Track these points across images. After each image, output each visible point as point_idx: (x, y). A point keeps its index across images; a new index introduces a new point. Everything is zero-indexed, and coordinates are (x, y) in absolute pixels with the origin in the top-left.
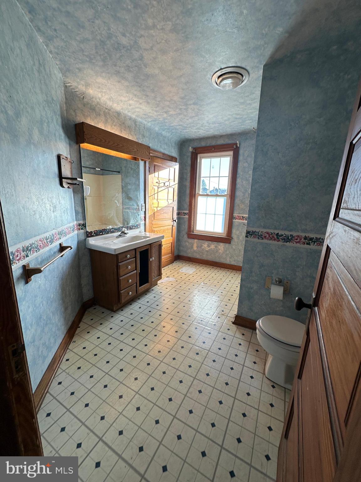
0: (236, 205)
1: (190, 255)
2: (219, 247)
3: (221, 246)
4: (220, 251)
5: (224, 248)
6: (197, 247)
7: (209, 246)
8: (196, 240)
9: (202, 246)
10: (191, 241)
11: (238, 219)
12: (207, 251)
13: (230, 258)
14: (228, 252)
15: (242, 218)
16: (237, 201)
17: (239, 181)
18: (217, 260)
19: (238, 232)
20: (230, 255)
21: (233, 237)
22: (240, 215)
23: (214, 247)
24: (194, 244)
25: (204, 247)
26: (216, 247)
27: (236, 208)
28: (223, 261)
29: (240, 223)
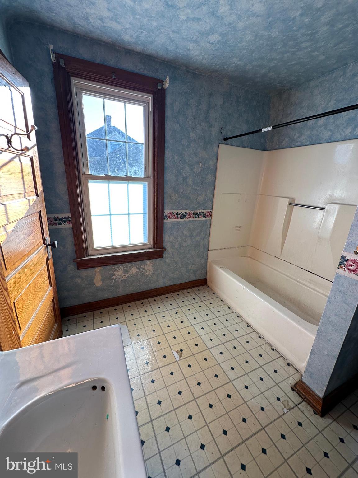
0: (166, 195)
1: (88, 300)
2: (146, 267)
3: (149, 266)
4: (148, 273)
5: (152, 266)
6: (103, 280)
7: (126, 271)
8: (97, 269)
9: (113, 275)
10: (85, 273)
11: (171, 218)
12: (125, 281)
13: (164, 278)
14: (160, 271)
15: (176, 215)
16: (168, 190)
17: (168, 154)
18: (144, 288)
19: (172, 239)
20: (163, 275)
21: (166, 247)
22: (174, 211)
23: (137, 270)
24: (95, 275)
25: (118, 275)
26: (139, 269)
27: (167, 200)
28: (153, 286)
29: (174, 224)
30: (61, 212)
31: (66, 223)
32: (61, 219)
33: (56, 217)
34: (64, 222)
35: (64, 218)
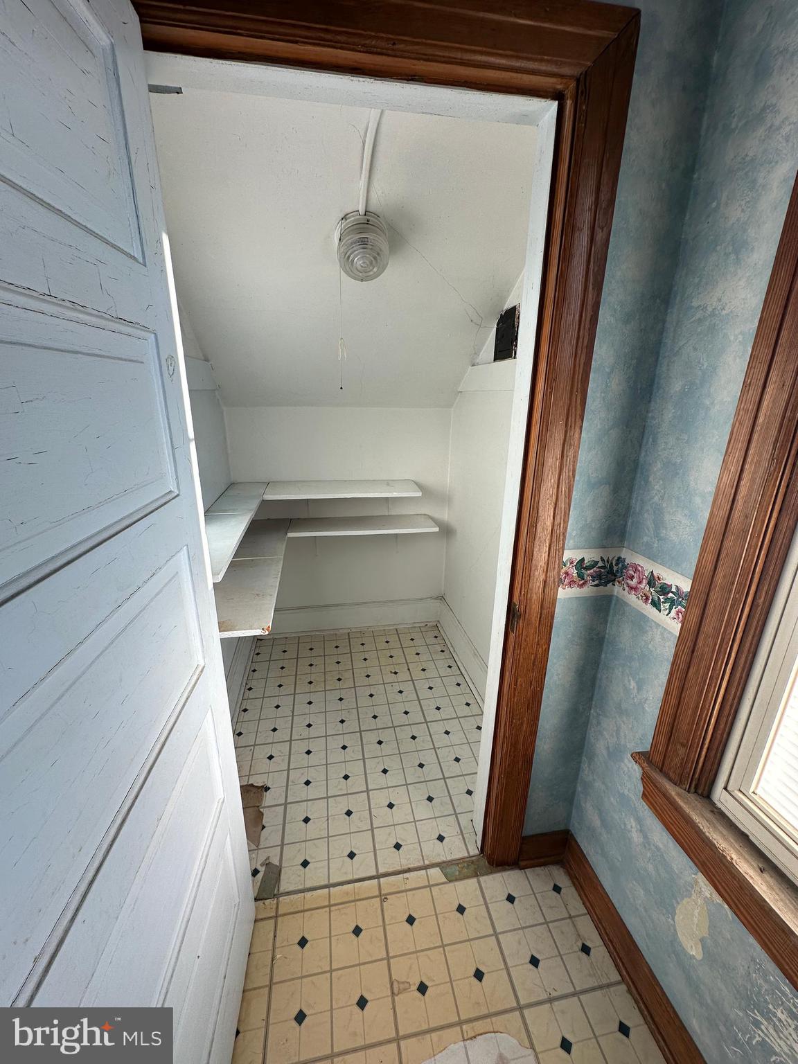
30: (674, 564)
31: (674, 611)
32: (665, 590)
33: (655, 575)
34: (667, 605)
35: (674, 589)
